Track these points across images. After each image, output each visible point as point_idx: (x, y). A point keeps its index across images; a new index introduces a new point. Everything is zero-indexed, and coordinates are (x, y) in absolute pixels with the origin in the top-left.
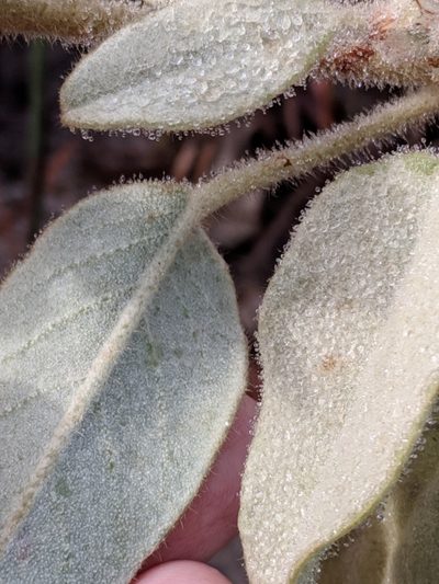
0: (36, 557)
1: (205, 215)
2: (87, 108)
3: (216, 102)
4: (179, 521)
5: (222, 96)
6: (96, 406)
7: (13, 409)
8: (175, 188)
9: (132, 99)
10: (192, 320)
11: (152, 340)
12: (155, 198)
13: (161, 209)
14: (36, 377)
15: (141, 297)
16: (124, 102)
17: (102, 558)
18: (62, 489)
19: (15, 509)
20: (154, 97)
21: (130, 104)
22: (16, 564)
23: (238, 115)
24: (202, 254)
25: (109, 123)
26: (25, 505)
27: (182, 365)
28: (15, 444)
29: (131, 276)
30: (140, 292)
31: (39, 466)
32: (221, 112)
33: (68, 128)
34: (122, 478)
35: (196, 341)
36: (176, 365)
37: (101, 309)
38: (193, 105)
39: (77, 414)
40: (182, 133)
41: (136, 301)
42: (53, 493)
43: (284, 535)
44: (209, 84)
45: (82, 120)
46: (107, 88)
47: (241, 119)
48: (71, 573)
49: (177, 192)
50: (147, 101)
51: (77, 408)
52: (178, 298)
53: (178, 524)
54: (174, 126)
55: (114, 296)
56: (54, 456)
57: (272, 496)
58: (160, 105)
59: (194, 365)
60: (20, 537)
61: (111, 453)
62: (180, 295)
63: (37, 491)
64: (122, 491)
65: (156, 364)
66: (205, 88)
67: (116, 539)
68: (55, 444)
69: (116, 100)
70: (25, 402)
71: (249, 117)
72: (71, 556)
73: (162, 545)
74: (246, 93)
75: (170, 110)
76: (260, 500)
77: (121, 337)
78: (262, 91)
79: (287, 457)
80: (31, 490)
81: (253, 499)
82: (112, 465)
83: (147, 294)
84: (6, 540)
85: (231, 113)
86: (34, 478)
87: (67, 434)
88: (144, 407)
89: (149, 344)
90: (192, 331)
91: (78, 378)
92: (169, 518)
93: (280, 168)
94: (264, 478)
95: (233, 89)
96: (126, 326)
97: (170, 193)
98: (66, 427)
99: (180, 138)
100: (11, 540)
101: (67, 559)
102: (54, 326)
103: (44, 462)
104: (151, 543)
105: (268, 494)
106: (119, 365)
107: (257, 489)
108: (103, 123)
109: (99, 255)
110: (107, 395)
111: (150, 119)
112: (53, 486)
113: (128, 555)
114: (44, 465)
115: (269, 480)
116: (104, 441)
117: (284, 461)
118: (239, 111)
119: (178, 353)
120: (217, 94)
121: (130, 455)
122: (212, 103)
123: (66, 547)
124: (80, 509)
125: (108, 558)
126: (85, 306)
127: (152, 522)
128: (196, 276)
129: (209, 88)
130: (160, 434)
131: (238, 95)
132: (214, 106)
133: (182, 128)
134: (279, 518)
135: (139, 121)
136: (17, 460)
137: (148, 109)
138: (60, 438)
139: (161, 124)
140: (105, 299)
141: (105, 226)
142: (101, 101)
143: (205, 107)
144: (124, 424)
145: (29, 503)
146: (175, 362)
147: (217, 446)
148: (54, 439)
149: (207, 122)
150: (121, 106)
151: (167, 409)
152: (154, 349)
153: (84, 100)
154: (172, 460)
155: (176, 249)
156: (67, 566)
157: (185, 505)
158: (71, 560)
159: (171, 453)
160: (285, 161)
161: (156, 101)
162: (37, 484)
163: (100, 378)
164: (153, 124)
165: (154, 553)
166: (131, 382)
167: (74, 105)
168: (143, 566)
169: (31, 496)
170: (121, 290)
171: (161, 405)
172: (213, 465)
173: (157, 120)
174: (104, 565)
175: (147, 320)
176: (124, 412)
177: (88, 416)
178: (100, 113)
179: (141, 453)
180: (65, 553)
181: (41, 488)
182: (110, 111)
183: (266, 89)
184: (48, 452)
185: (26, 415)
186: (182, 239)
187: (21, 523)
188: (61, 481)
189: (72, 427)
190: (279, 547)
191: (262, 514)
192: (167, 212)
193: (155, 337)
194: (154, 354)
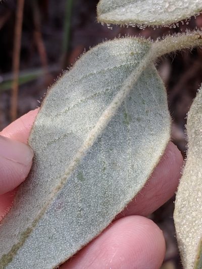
0: (65, 208)
1: (157, 56)
2: (110, 13)
3: (172, 12)
4: (134, 198)
5: (176, 9)
6: (99, 139)
7: (59, 138)
8: (145, 41)
9: (132, 9)
10: (146, 105)
11: (127, 112)
12: (135, 45)
13: (137, 50)
14: (71, 124)
15: (125, 90)
16: (128, 11)
17: (96, 212)
18: (81, 177)
19: (57, 185)
20: (143, 9)
21: (131, 12)
22: (55, 211)
23: (183, 18)
24: (152, 75)
25: (121, 21)
26: (62, 183)
27: (140, 125)
28: (59, 155)
29: (120, 80)
30: (124, 88)
31: (70, 165)
32: (175, 17)
33: (101, 23)
34: (109, 175)
35: (147, 115)
36: (138, 125)
37: (105, 94)
38: (161, 13)
39: (90, 142)
40: (155, 26)
41: (122, 92)
42: (76, 179)
43: (196, 222)
44: (169, 3)
45: (108, 19)
46: (120, 4)
47: (184, 20)
48: (81, 218)
49: (145, 43)
50: (140, 11)
51: (90, 139)
52: (140, 94)
53: (133, 199)
54: (152, 23)
55: (111, 88)
56: (77, 160)
57: (191, 203)
58: (145, 12)
59: (146, 126)
60: (59, 198)
61: (104, 163)
62: (141, 92)
63: (68, 177)
64: (108, 181)
65: (128, 123)
66: (167, 5)
67: (104, 204)
68: (78, 155)
69: (124, 10)
70: (65, 135)
71: (188, 19)
72: (82, 209)
73: (125, 208)
74: (187, 8)
75: (150, 15)
76: (185, 205)
77: (114, 108)
78: (195, 7)
79: (199, 185)
80: (65, 176)
81: (181, 205)
82: (105, 169)
83: (127, 89)
84: (52, 199)
85: (180, 17)
86: (67, 170)
87: (84, 151)
88: (121, 143)
89: (125, 114)
90: (145, 110)
91: (92, 126)
92: (130, 196)
93: (196, 39)
94: (187, 195)
95: (181, 6)
96: (116, 103)
97: (142, 43)
98: (84, 148)
99: (155, 29)
100: (54, 199)
101: (80, 211)
102: (81, 101)
103: (73, 163)
104: (120, 207)
105: (189, 202)
106: (111, 121)
107: (184, 200)
108: (118, 20)
109: (106, 69)
110: (105, 135)
111: (141, 19)
112: (76, 175)
113: (109, 212)
114: (73, 165)
115: (189, 196)
116: (102, 156)
117: (198, 187)
118: (183, 16)
119: (139, 120)
120: (173, 8)
121: (113, 164)
122: (171, 12)
123: (80, 205)
124: (88, 188)
125: (99, 212)
126: (97, 92)
127: (121, 197)
128: (149, 86)
129: (170, 5)
130: (128, 157)
131: (183, 9)
132: (171, 14)
133: (156, 24)
134: (194, 214)
135: (135, 20)
136: (59, 162)
137: (140, 14)
138: (81, 153)
139: (146, 21)
140: (107, 90)
141: (110, 56)
142: (117, 11)
143: (167, 14)
144: (111, 150)
145: (64, 182)
146: (137, 124)
147: (155, 164)
148: (78, 153)
149: (168, 21)
150: (127, 13)
151: (132, 145)
152: (128, 116)
153: (109, 10)
154: (133, 169)
155: (142, 70)
156: (80, 214)
157: (138, 191)
158: (82, 211)
159: (133, 166)
160: (199, 36)
161: (144, 11)
162: (69, 174)
163: (102, 126)
164: (142, 21)
165: (122, 212)
166: (116, 130)
167: (104, 12)
168: (115, 218)
169: (65, 179)
170: (115, 86)
171: (129, 143)
172: (152, 173)
173: (144, 19)
174: (97, 215)
175: (125, 103)
176: (112, 144)
177: (95, 144)
178: (116, 16)
179: (119, 164)
180: (79, 208)
181: (70, 175)
182: (121, 15)
183: (197, 6)
184: (74, 159)
185: (65, 141)
186: (145, 66)
187: (60, 192)
188: (80, 173)
189: (87, 148)
190: (193, 228)
191: (186, 212)
192: (140, 52)
193: (128, 111)
194: (128, 119)
